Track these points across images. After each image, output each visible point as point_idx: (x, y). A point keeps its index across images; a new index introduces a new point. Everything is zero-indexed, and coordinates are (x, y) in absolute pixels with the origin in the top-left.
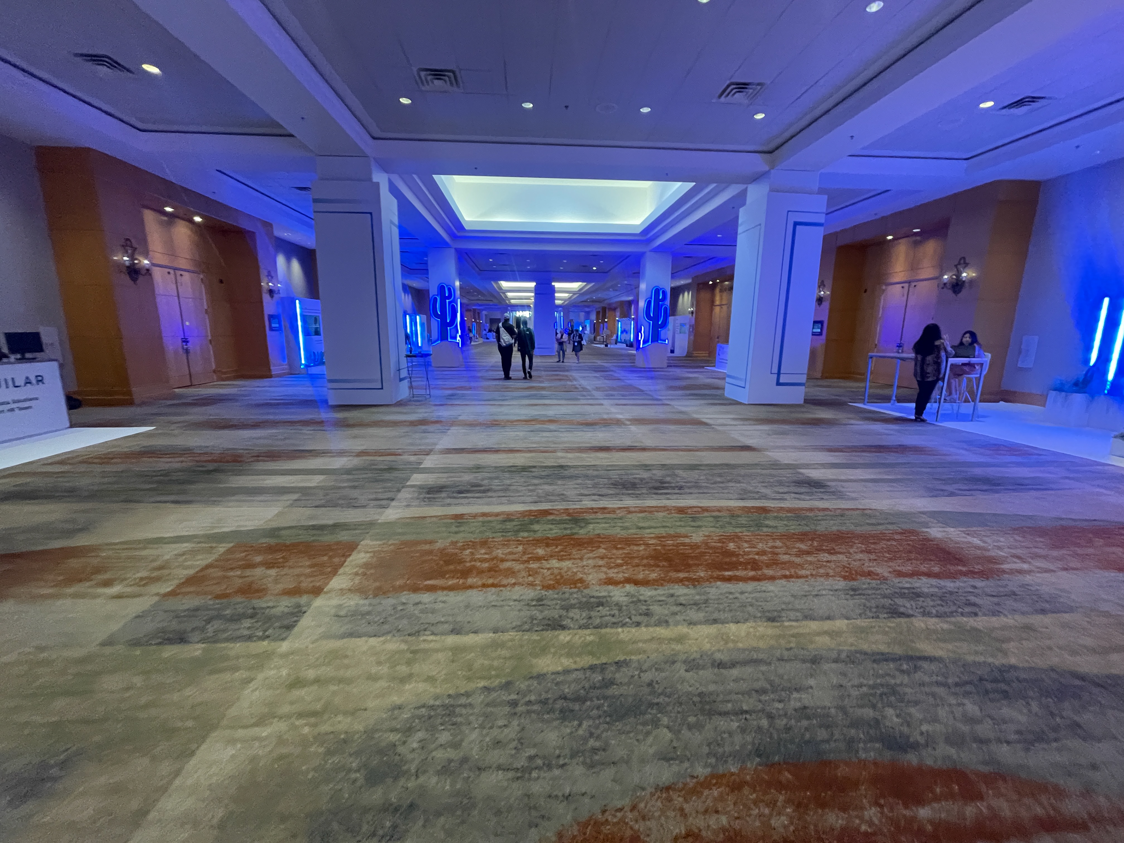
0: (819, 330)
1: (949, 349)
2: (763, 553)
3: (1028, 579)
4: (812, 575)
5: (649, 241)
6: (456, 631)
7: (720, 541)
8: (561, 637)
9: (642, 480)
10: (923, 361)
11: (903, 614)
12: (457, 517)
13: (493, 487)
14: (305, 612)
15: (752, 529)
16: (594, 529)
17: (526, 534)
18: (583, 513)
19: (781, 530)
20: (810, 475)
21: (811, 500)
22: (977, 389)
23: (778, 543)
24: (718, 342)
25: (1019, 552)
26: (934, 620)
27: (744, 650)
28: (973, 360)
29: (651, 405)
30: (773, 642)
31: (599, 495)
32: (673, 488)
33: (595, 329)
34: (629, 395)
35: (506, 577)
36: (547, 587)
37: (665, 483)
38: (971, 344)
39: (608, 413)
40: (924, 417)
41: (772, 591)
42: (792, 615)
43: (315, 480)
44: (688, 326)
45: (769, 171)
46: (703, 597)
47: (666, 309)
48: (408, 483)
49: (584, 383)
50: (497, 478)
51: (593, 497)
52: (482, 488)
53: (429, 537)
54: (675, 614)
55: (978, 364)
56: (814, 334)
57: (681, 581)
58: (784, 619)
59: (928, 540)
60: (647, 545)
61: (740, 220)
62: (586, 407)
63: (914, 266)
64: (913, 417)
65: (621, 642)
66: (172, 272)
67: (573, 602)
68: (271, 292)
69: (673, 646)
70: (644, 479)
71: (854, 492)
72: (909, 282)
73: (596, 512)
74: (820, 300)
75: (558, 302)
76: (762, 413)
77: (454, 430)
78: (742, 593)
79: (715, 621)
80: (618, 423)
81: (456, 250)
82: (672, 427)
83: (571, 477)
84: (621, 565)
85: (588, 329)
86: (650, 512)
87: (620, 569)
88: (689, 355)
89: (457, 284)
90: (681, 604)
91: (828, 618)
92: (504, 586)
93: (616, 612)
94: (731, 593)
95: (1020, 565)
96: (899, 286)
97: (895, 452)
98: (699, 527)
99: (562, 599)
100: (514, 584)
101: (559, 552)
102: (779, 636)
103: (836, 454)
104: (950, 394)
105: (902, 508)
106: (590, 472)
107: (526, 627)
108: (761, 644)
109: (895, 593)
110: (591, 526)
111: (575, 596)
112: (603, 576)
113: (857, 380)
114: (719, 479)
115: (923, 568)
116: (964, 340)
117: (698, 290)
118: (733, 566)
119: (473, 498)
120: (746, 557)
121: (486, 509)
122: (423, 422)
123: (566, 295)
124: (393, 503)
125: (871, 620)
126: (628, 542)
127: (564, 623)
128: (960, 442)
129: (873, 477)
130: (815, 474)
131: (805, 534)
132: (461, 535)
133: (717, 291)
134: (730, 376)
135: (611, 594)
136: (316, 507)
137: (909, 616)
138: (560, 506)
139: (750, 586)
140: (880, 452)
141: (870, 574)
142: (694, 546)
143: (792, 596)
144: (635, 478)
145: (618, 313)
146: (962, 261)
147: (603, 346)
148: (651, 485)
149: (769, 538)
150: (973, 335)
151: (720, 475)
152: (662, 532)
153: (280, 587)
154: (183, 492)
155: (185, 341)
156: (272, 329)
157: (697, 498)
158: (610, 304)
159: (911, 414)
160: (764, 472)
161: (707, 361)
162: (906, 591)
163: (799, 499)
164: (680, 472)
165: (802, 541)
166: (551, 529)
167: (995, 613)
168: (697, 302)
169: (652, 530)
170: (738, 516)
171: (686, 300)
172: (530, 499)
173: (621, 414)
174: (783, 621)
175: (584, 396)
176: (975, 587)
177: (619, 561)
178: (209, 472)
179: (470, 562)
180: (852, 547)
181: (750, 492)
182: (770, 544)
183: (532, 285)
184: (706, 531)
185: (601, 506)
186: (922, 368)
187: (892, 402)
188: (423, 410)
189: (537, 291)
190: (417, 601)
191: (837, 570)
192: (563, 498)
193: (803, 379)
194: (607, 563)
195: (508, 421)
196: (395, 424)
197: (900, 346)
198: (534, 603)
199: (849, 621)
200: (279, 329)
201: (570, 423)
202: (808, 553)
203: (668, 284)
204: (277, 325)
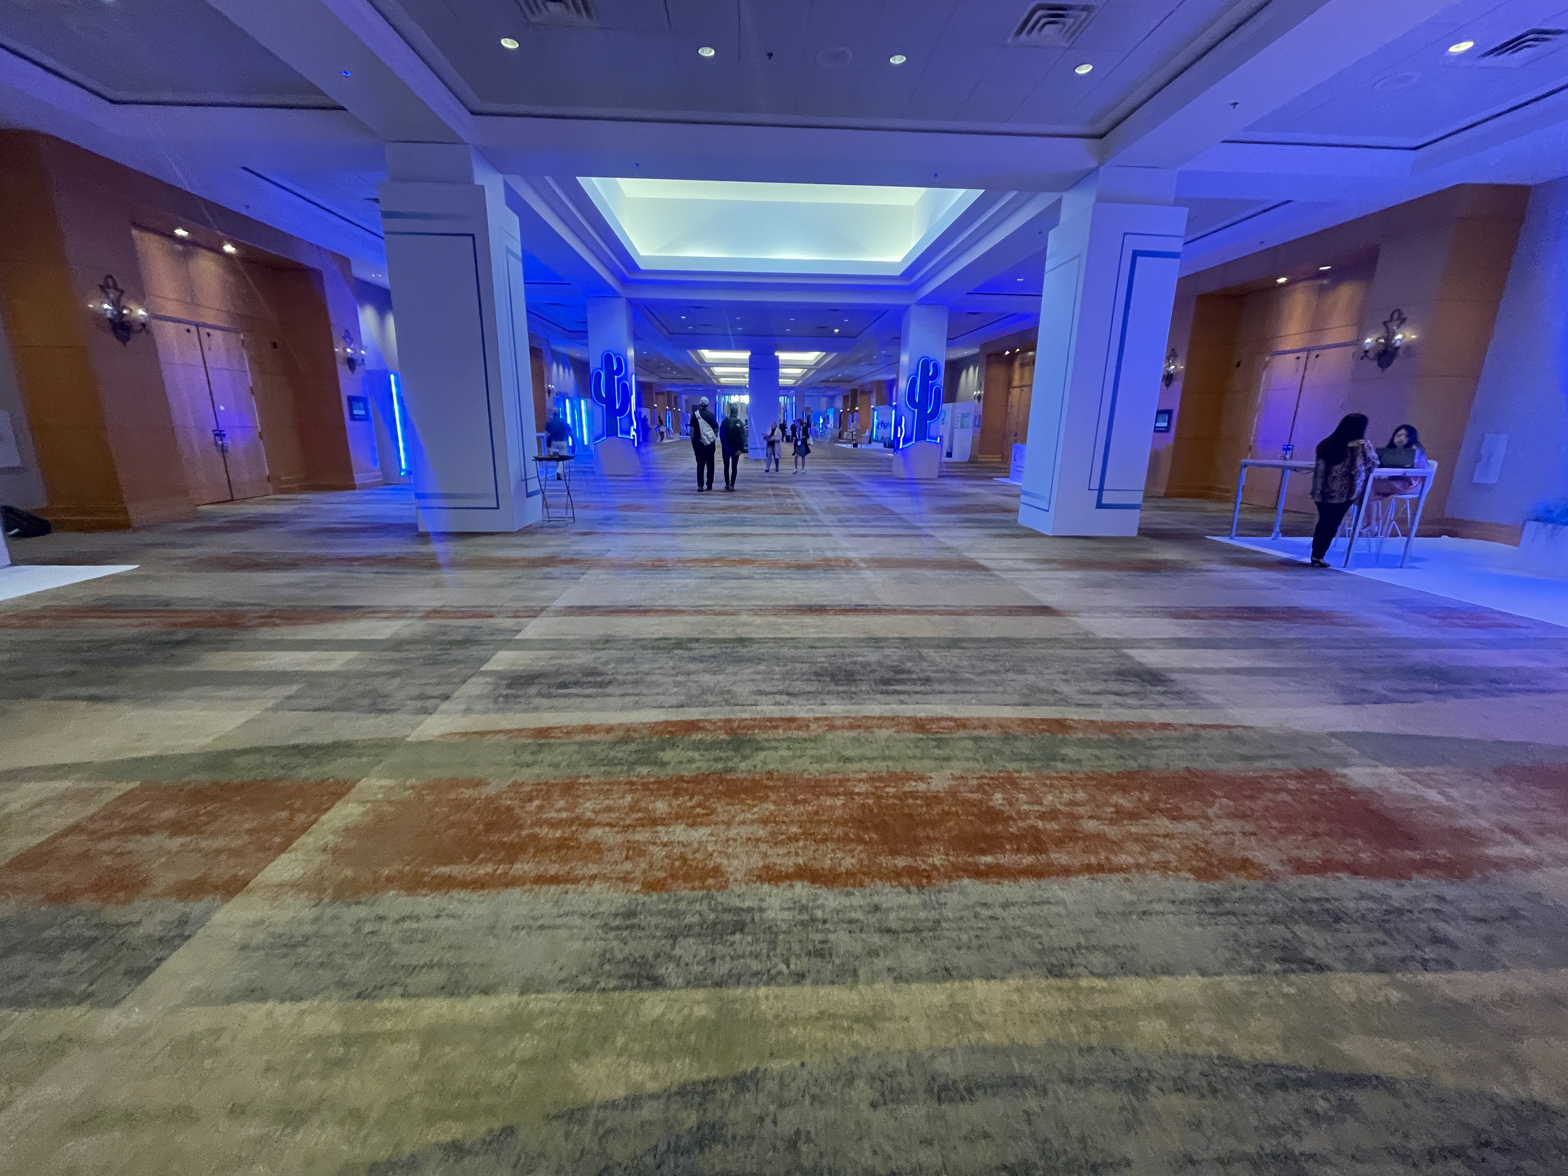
0: (1165, 424)
1: (1373, 454)
2: (1052, 815)
3: (1537, 879)
4: (1138, 866)
5: (913, 289)
6: (450, 990)
7: (980, 788)
8: (645, 1008)
9: (865, 665)
10: (1327, 472)
11: (1311, 962)
12: (542, 733)
13: (620, 677)
14: (189, 937)
15: (1038, 764)
16: (764, 762)
17: (644, 770)
18: (753, 727)
19: (1087, 767)
20: (1144, 660)
21: (1142, 707)
22: (1414, 515)
23: (1081, 795)
24: (1015, 441)
25: (1515, 820)
26: (1374, 979)
27: (997, 1051)
28: (1410, 472)
29: (901, 536)
30: (1054, 1031)
31: (789, 694)
32: (914, 682)
33: (841, 421)
34: (876, 519)
35: (585, 859)
36: (650, 886)
37: (903, 672)
38: (1408, 445)
39: (834, 549)
40: (1325, 560)
41: (1063, 903)
42: (1097, 959)
43: (339, 660)
44: (972, 418)
45: (1097, 168)
46: (934, 915)
47: (938, 391)
48: (485, 668)
49: (811, 501)
50: (631, 660)
51: (778, 698)
52: (599, 679)
53: (478, 773)
54: (873, 953)
55: (1416, 478)
56: (1157, 430)
57: (897, 875)
58: (1080, 969)
59: (1346, 791)
60: (850, 794)
61: (1049, 251)
62: (804, 538)
63: (1316, 325)
64: (1308, 560)
65: (757, 1023)
66: (193, 329)
67: (689, 919)
68: (351, 362)
69: (856, 1037)
70: (869, 664)
71: (1215, 693)
72: (1309, 350)
73: (776, 727)
74: (1169, 379)
75: (782, 381)
76: (1074, 550)
77: (592, 574)
78: (1006, 905)
79: (949, 973)
80: (848, 565)
81: (631, 302)
82: (930, 573)
83: (750, 660)
84: (795, 838)
85: (831, 421)
86: (868, 728)
87: (792, 847)
88: (972, 461)
89: (631, 353)
90: (889, 931)
91: (1167, 970)
92: (576, 881)
93: (764, 947)
94: (985, 905)
95: (1518, 850)
96: (1291, 357)
97: (1281, 619)
98: (947, 759)
99: (671, 914)
100: (594, 877)
101: (694, 807)
102: (1067, 1016)
103: (1186, 621)
104: (1369, 524)
105: (1297, 726)
106: (787, 651)
107: (587, 980)
108: (1034, 1037)
109: (1293, 910)
110: (762, 755)
111: (697, 906)
112: (757, 862)
113: (1221, 500)
114: (992, 666)
115: (1342, 852)
116: (1396, 440)
117: (989, 364)
118: (993, 844)
119: (578, 696)
120: (1021, 824)
121: (595, 718)
122: (550, 561)
123: (798, 371)
124: (445, 706)
125: (1250, 978)
126: (818, 787)
127: (662, 971)
128: (1385, 602)
129: (1246, 664)
130: (1151, 658)
131: (1130, 775)
132: (536, 770)
133: (1017, 364)
134: (1025, 493)
135: (764, 905)
136: (315, 710)
137: (1321, 968)
138: (718, 714)
139: (1026, 888)
140: (1258, 619)
141: (1245, 865)
142: (932, 799)
143: (1099, 913)
144: (855, 663)
145: (874, 399)
146: (1396, 316)
147: (850, 446)
148: (877, 676)
149: (1065, 782)
150: (1411, 432)
151: (994, 659)
152: (882, 767)
153: (171, 878)
154: (113, 680)
155: (219, 434)
156: (353, 417)
157: (950, 702)
158: (862, 386)
159: (1304, 555)
160: (1067, 653)
161: (996, 469)
162: (1315, 907)
163: (1121, 705)
164: (930, 653)
165: (1125, 790)
166: (691, 761)
167: (1487, 963)
168: (986, 382)
169: (865, 764)
170: (1016, 738)
171: (970, 379)
172: (673, 700)
173: (856, 550)
174: (1079, 976)
175: (805, 521)
176: (1442, 899)
177: (794, 829)
178: (179, 643)
179: (533, 825)
180: (1211, 805)
181: (1041, 691)
182: (1066, 797)
183: (745, 355)
184: (957, 768)
185: (788, 715)
186: (1325, 485)
187: (1274, 534)
188: (557, 542)
189: (753, 365)
190: (407, 911)
191: (1183, 854)
192: (729, 698)
193: (1138, 498)
194: (772, 834)
195: (680, 561)
196: (506, 563)
197: (1287, 449)
198: (617, 922)
199: (1206, 980)
200: (366, 418)
201: (774, 565)
202: (1133, 816)
203: (942, 355)
204: (363, 412)
